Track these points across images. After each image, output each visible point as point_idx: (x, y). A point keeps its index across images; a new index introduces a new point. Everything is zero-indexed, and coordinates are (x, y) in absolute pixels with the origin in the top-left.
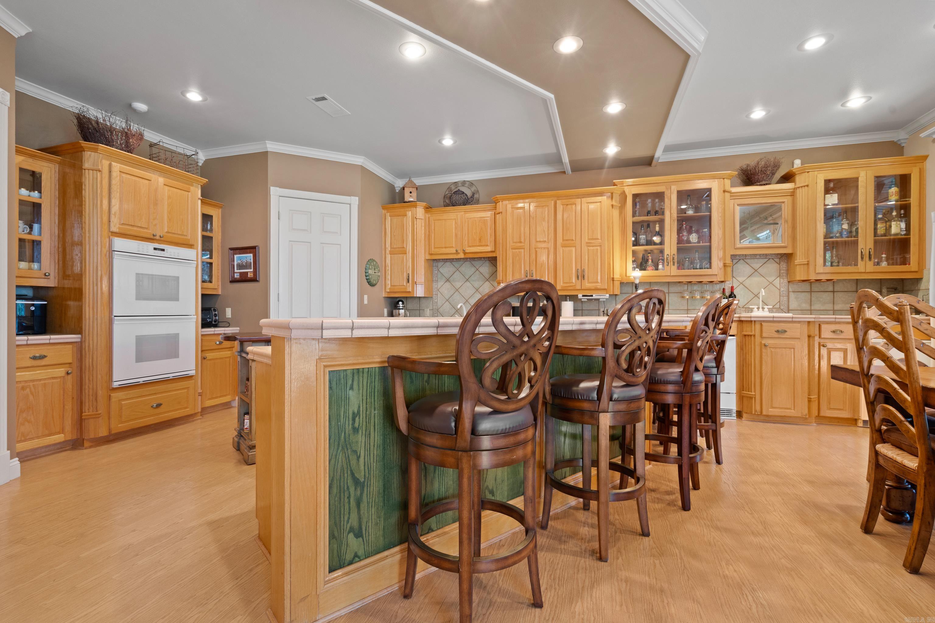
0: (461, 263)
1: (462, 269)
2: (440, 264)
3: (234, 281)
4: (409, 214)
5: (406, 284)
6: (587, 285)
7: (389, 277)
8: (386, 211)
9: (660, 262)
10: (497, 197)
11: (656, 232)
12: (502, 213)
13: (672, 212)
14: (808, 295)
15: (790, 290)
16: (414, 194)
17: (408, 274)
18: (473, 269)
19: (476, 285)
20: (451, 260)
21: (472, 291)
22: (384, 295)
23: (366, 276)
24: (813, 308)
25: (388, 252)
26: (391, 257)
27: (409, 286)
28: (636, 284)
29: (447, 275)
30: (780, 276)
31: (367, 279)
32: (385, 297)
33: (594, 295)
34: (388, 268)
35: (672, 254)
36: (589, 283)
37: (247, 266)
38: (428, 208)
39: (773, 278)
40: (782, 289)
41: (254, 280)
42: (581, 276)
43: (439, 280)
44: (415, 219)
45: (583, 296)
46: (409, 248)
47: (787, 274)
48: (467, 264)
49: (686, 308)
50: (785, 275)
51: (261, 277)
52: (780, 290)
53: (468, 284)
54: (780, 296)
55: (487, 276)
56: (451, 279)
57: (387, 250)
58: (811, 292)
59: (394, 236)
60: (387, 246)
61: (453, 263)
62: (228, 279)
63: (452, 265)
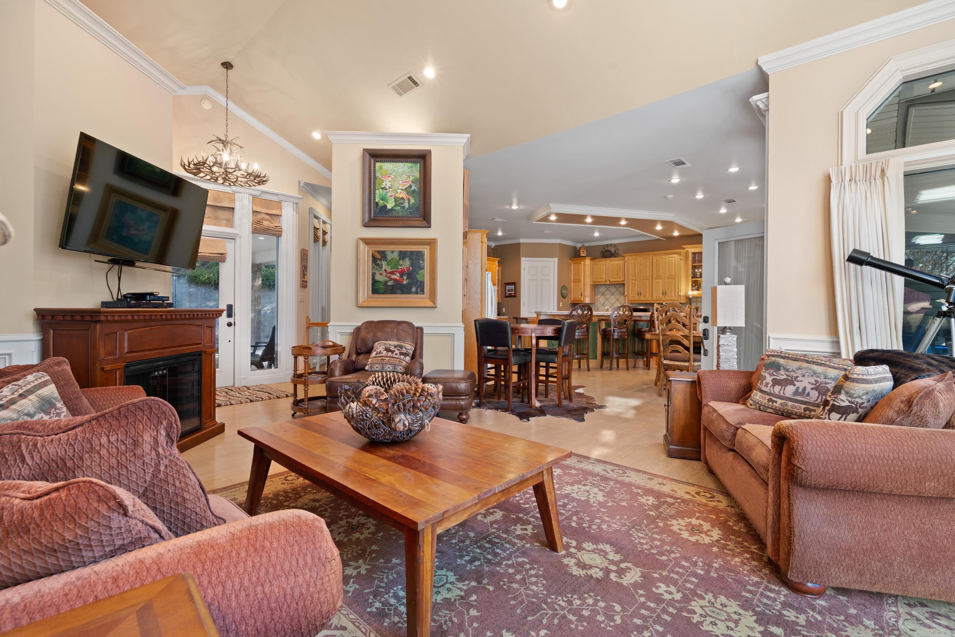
0: (609, 286)
1: (610, 289)
2: (599, 286)
3: (506, 297)
4: (583, 262)
5: (581, 297)
6: (667, 298)
7: (572, 293)
8: (572, 261)
10: (624, 255)
12: (627, 262)
16: (585, 252)
17: (582, 292)
18: (616, 289)
19: (617, 297)
20: (605, 285)
21: (614, 300)
22: (569, 301)
23: (561, 294)
25: (572, 282)
26: (573, 284)
28: (690, 298)
29: (603, 292)
32: (570, 304)
34: (572, 289)
37: (512, 291)
38: (592, 260)
41: (515, 296)
42: (664, 293)
43: (598, 295)
44: (585, 265)
45: (666, 303)
46: (582, 280)
48: (612, 287)
51: (517, 295)
53: (613, 296)
55: (622, 293)
56: (605, 294)
59: (575, 273)
60: (572, 279)
62: (504, 296)
63: (605, 287)
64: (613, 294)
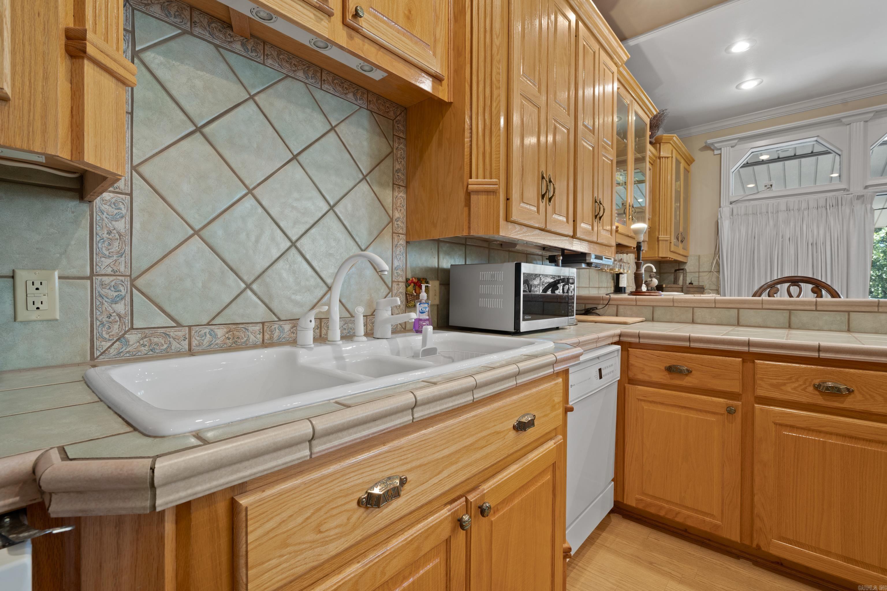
6: (602, 234)
19: (331, 185)
28: (638, 243)
36: (603, 230)
43: (141, 114)
48: (298, 91)
55: (364, 163)
61: (229, 57)
63: (223, 66)
64: (295, 157)
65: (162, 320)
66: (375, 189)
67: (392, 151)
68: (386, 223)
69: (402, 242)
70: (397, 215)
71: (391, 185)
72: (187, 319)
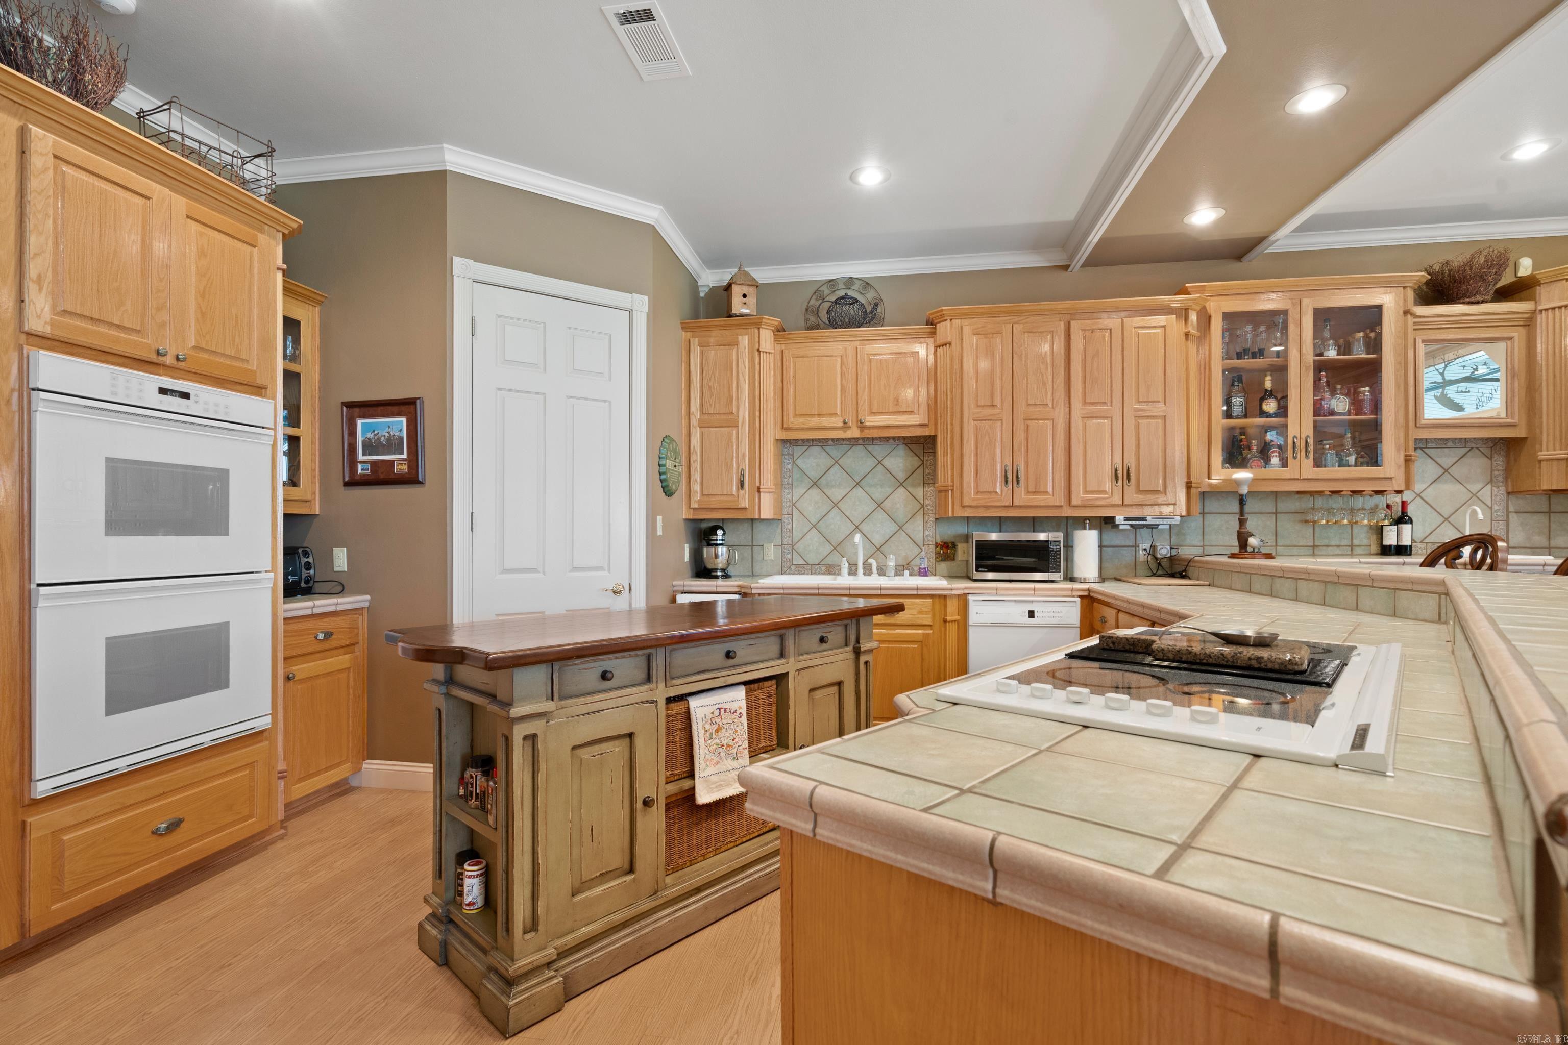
0: (845, 448)
1: (847, 461)
2: (798, 450)
3: (354, 482)
4: (744, 341)
5: (738, 491)
6: (1135, 497)
7: (696, 476)
8: (689, 334)
9: (1273, 452)
10: (942, 310)
11: (1266, 391)
12: (950, 344)
13: (1304, 351)
14: (1543, 519)
15: (1511, 509)
16: (752, 300)
17: (742, 470)
18: (871, 462)
19: (878, 494)
20: (823, 443)
21: (867, 507)
22: (686, 514)
23: (660, 474)
24: (1553, 543)
25: (694, 422)
26: (702, 434)
27: (744, 497)
28: (1242, 496)
29: (814, 474)
30: (1491, 481)
31: (661, 481)
32: (687, 520)
33: (1149, 518)
34: (696, 458)
35: (1303, 437)
36: (1139, 491)
37: (393, 445)
38: (780, 331)
39: (1479, 486)
40: (1496, 507)
41: (412, 479)
42: (1122, 477)
43: (795, 484)
44: (757, 353)
45: (1126, 519)
46: (744, 414)
47: (1506, 479)
48: (859, 451)
49: (1311, 544)
50: (1501, 479)
51: (429, 471)
52: (1491, 508)
53: (859, 492)
54: (1492, 520)
55: (901, 476)
56: (823, 481)
57: (692, 417)
58: (1549, 512)
59: (710, 387)
60: (693, 409)
61: (827, 448)
62: (338, 475)
63: (824, 453)
64: (858, 484)
65: (802, 562)
66: (909, 489)
67: (923, 463)
68: (918, 509)
69: (932, 519)
70: (927, 502)
71: (922, 484)
72: (810, 562)
